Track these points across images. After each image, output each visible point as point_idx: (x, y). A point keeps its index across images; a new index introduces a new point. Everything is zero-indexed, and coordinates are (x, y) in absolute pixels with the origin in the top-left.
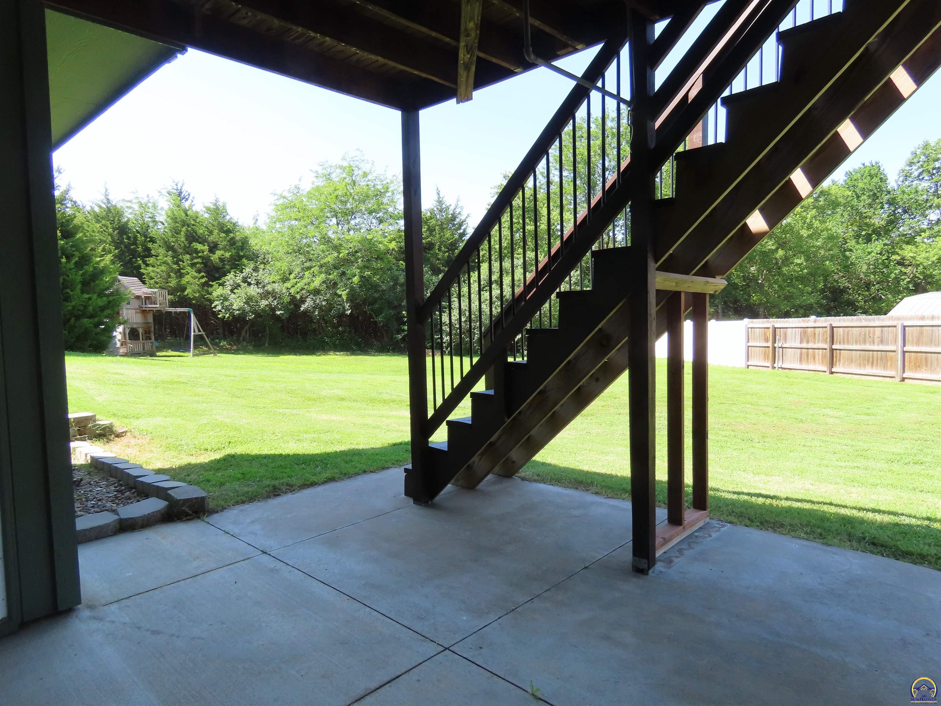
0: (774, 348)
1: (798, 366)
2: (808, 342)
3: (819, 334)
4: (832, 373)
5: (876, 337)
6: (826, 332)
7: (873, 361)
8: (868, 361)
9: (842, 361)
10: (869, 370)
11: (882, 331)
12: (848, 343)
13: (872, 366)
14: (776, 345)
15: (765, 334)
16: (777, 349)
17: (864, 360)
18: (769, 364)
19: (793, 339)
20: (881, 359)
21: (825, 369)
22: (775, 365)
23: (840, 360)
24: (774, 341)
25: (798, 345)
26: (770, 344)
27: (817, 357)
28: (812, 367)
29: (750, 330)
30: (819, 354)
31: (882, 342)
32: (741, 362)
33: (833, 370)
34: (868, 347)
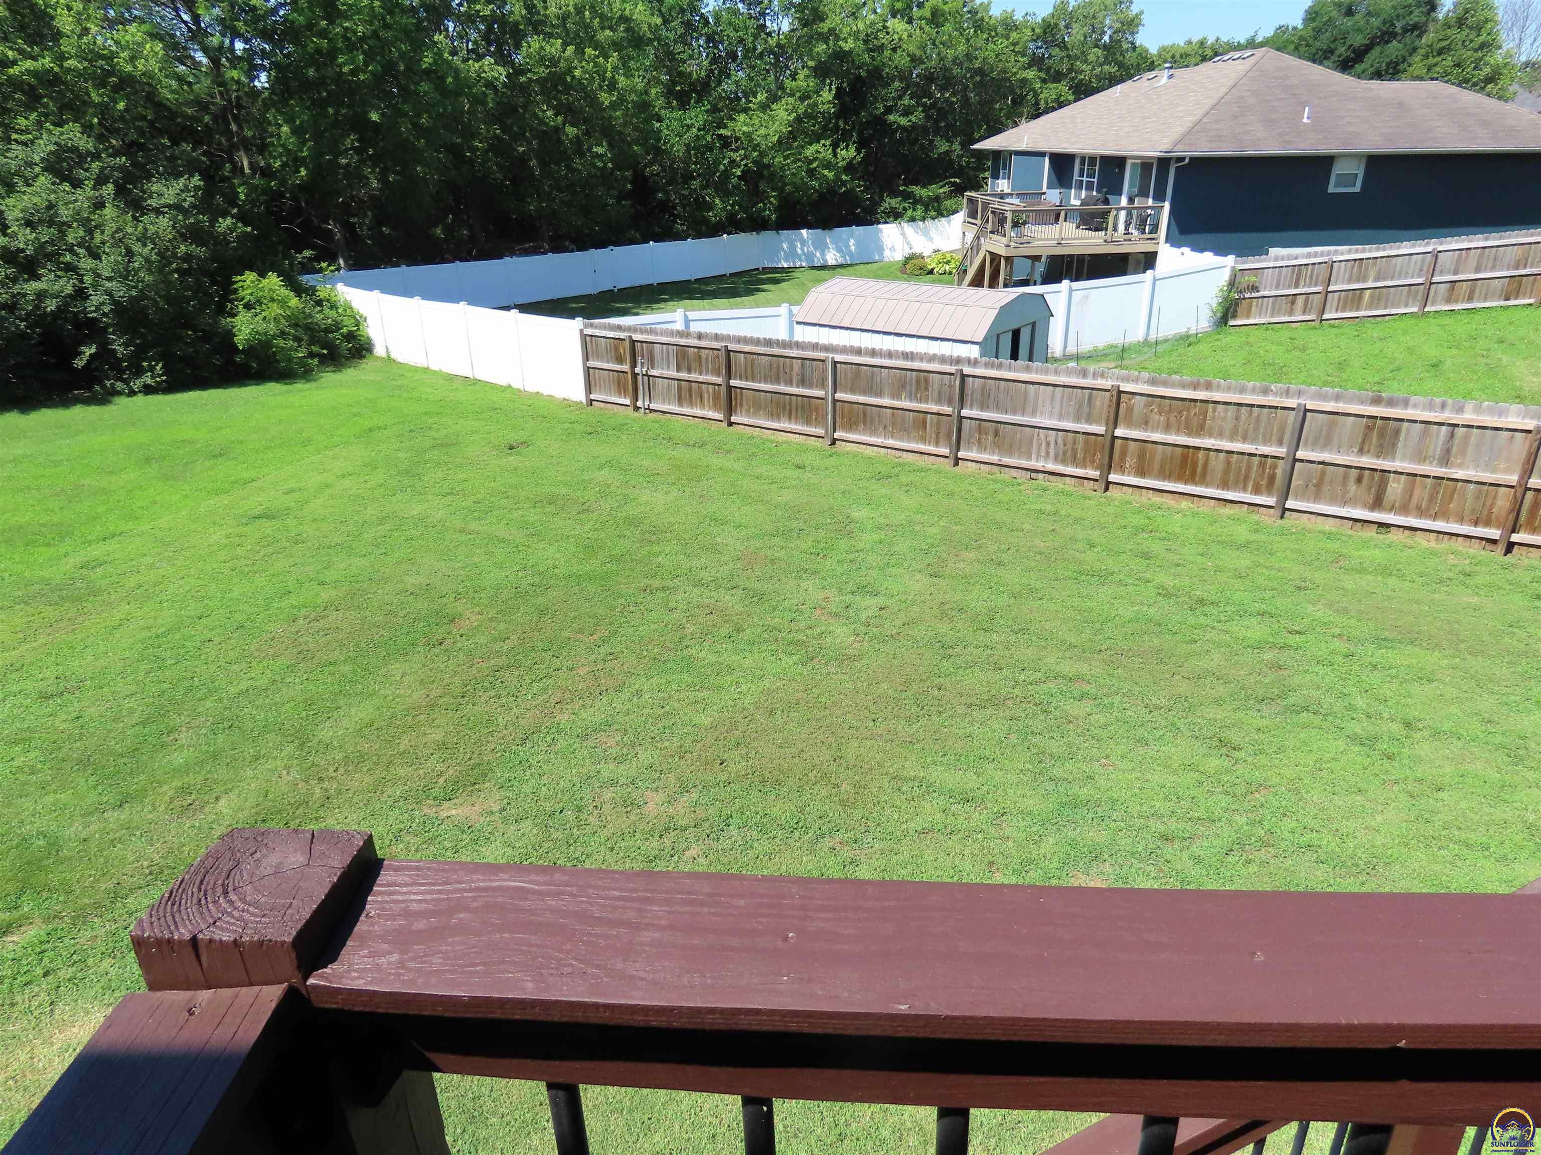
0: (635, 375)
1: (676, 409)
2: (689, 371)
3: (707, 359)
4: (731, 424)
5: (794, 373)
6: (717, 356)
7: (790, 410)
8: (784, 409)
9: (745, 407)
10: (784, 425)
11: (803, 365)
12: (753, 380)
13: (790, 418)
14: (637, 370)
15: (616, 349)
16: (640, 378)
17: (778, 405)
18: (627, 401)
19: (665, 363)
20: (803, 407)
21: (720, 416)
22: (639, 404)
23: (741, 404)
24: (634, 365)
25: (673, 373)
26: (626, 367)
27: (706, 396)
28: (698, 412)
29: (588, 338)
30: (708, 392)
31: (803, 382)
32: (578, 394)
33: (733, 419)
34: (782, 388)
